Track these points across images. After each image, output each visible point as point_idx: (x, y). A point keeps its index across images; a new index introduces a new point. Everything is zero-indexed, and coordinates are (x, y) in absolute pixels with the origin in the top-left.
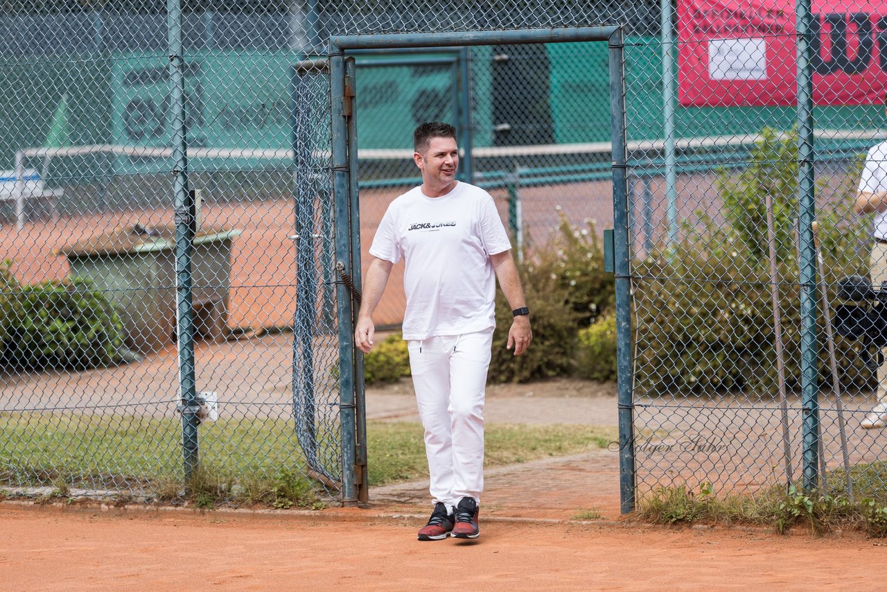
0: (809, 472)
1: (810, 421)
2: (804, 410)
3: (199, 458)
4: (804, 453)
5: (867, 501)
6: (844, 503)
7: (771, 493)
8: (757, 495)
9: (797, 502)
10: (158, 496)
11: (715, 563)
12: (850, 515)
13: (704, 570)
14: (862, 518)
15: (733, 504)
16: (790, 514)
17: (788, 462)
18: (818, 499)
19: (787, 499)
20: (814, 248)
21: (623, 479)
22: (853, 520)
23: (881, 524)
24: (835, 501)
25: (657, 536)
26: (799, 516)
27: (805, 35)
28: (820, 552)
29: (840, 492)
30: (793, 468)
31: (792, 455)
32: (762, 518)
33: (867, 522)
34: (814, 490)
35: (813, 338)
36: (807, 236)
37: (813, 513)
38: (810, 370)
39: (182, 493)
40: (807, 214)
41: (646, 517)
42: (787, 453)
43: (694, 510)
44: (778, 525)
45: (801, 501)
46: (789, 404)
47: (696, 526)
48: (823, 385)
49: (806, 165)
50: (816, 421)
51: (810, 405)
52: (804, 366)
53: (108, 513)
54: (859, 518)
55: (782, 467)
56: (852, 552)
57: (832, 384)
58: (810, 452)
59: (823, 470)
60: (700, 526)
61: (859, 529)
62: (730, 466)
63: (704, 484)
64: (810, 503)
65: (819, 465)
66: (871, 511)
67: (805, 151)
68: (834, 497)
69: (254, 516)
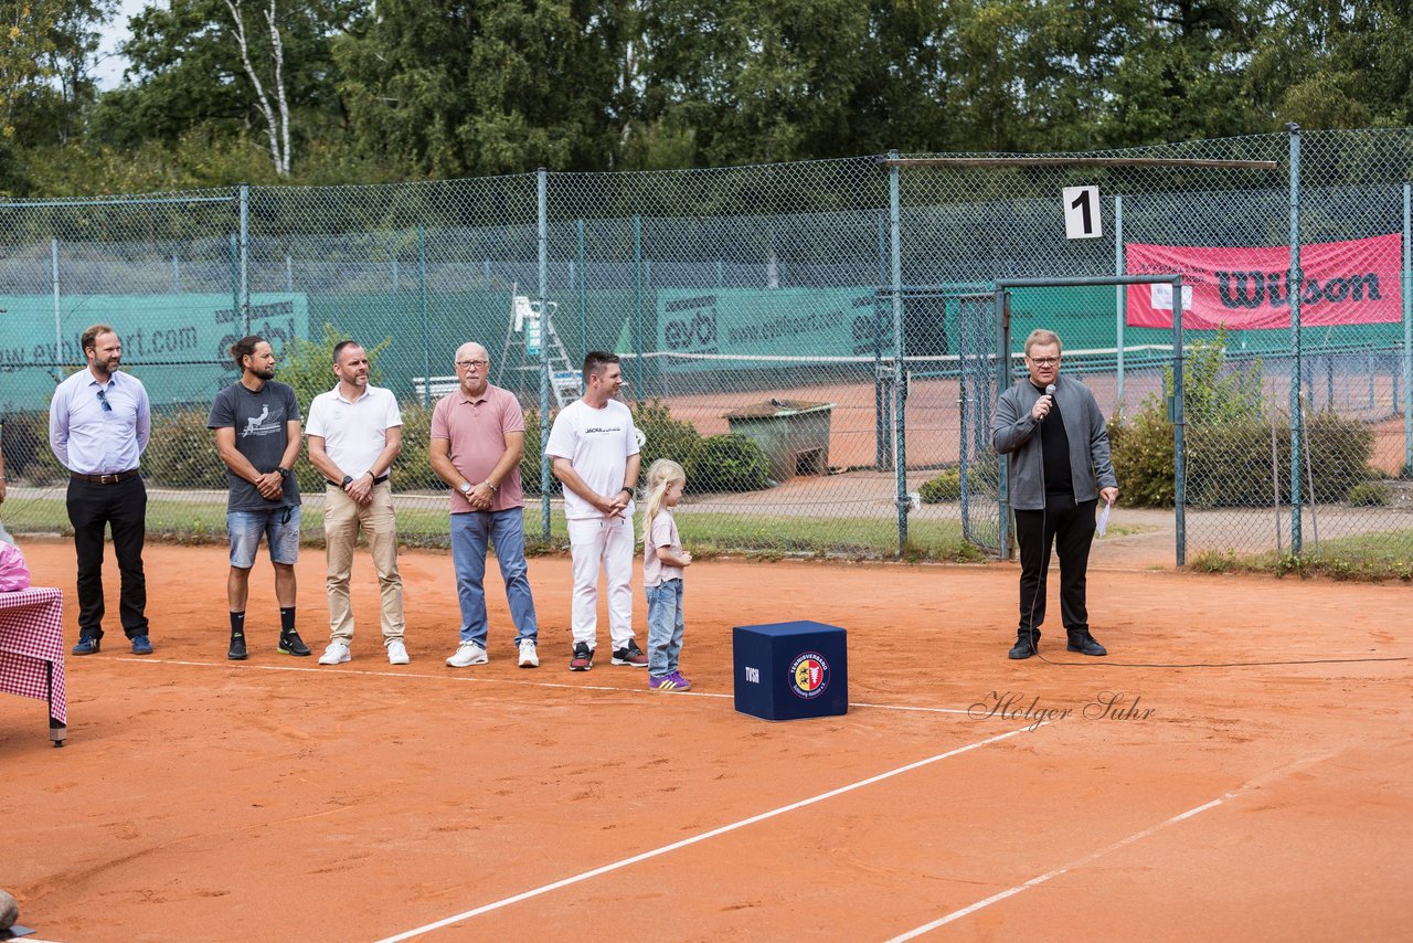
0: (1296, 541)
3: (908, 531)
5: (1333, 558)
6: (1319, 560)
7: (1272, 553)
8: (1263, 555)
9: (1289, 559)
10: (884, 555)
12: (1323, 567)
14: (1330, 569)
15: (1248, 560)
16: (1285, 566)
18: (1302, 556)
19: (1283, 557)
21: (1178, 546)
22: (1325, 571)
23: (1343, 573)
24: (1313, 558)
25: (1201, 579)
26: (1291, 568)
28: (1304, 589)
29: (1316, 553)
32: (1267, 569)
33: (1334, 571)
34: (1299, 552)
37: (1299, 565)
39: (897, 552)
41: (1194, 568)
43: (1223, 564)
44: (1277, 573)
45: (1292, 558)
47: (1225, 574)
53: (851, 566)
54: (1328, 569)
56: (1328, 588)
58: (1296, 530)
59: (1305, 540)
60: (1227, 574)
61: (1328, 576)
63: (1228, 549)
64: (1297, 559)
65: (1302, 538)
66: (1336, 564)
68: (1312, 556)
69: (945, 568)
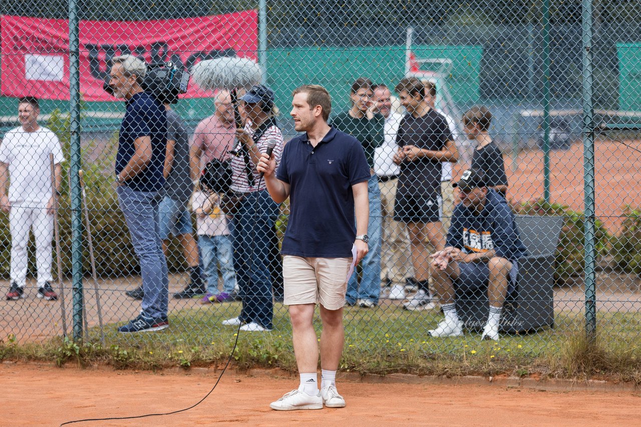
0: (77, 328)
1: (77, 296)
2: (73, 289)
4: (74, 316)
5: (114, 346)
6: (99, 348)
7: (53, 341)
8: (44, 342)
9: (69, 347)
11: (16, 386)
12: (103, 355)
13: (9, 390)
14: (111, 357)
15: (29, 348)
16: (65, 355)
17: (64, 321)
18: (82, 345)
19: (63, 345)
20: (80, 187)
22: (105, 359)
23: (123, 361)
24: (94, 346)
26: (71, 356)
27: (75, 52)
28: (83, 378)
29: (97, 340)
30: (67, 325)
31: (66, 317)
32: (47, 357)
33: (114, 360)
34: (80, 340)
35: (79, 243)
36: (76, 179)
37: (79, 353)
38: (77, 263)
40: (76, 166)
42: (63, 316)
43: (4, 352)
44: (57, 362)
45: (72, 347)
46: (64, 285)
47: (5, 362)
48: (86, 274)
49: (75, 134)
50: (81, 296)
51: (77, 286)
52: (74, 261)
54: (108, 357)
55: (60, 324)
56: (105, 379)
57: (92, 273)
58: (77, 316)
59: (86, 327)
60: (8, 362)
61: (108, 364)
62: (27, 324)
63: (10, 336)
64: (77, 348)
65: (83, 324)
66: (116, 353)
67: (74, 126)
68: (93, 343)
